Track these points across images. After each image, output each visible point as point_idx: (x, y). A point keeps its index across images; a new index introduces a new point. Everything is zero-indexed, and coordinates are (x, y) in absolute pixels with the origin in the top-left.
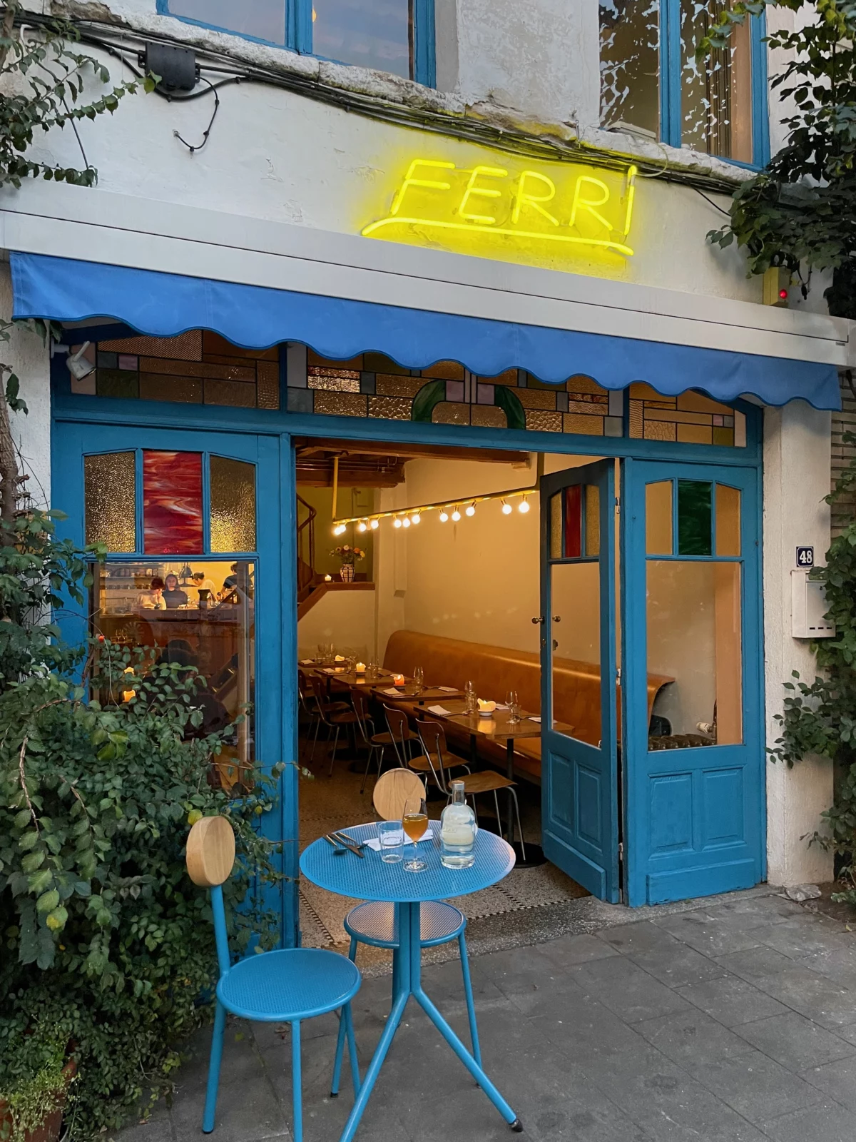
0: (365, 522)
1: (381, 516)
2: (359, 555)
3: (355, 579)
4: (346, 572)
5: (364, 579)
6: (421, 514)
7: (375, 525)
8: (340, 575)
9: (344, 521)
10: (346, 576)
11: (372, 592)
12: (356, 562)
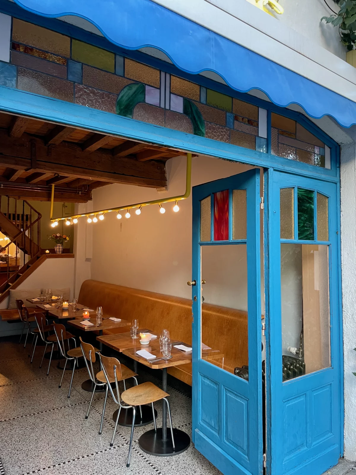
0: (69, 220)
1: (79, 216)
2: (65, 239)
3: (63, 252)
4: (59, 248)
5: (68, 252)
6: (105, 215)
7: (75, 221)
8: (54, 249)
9: (57, 220)
10: (58, 250)
11: (73, 259)
12: (64, 243)
